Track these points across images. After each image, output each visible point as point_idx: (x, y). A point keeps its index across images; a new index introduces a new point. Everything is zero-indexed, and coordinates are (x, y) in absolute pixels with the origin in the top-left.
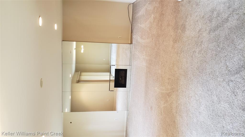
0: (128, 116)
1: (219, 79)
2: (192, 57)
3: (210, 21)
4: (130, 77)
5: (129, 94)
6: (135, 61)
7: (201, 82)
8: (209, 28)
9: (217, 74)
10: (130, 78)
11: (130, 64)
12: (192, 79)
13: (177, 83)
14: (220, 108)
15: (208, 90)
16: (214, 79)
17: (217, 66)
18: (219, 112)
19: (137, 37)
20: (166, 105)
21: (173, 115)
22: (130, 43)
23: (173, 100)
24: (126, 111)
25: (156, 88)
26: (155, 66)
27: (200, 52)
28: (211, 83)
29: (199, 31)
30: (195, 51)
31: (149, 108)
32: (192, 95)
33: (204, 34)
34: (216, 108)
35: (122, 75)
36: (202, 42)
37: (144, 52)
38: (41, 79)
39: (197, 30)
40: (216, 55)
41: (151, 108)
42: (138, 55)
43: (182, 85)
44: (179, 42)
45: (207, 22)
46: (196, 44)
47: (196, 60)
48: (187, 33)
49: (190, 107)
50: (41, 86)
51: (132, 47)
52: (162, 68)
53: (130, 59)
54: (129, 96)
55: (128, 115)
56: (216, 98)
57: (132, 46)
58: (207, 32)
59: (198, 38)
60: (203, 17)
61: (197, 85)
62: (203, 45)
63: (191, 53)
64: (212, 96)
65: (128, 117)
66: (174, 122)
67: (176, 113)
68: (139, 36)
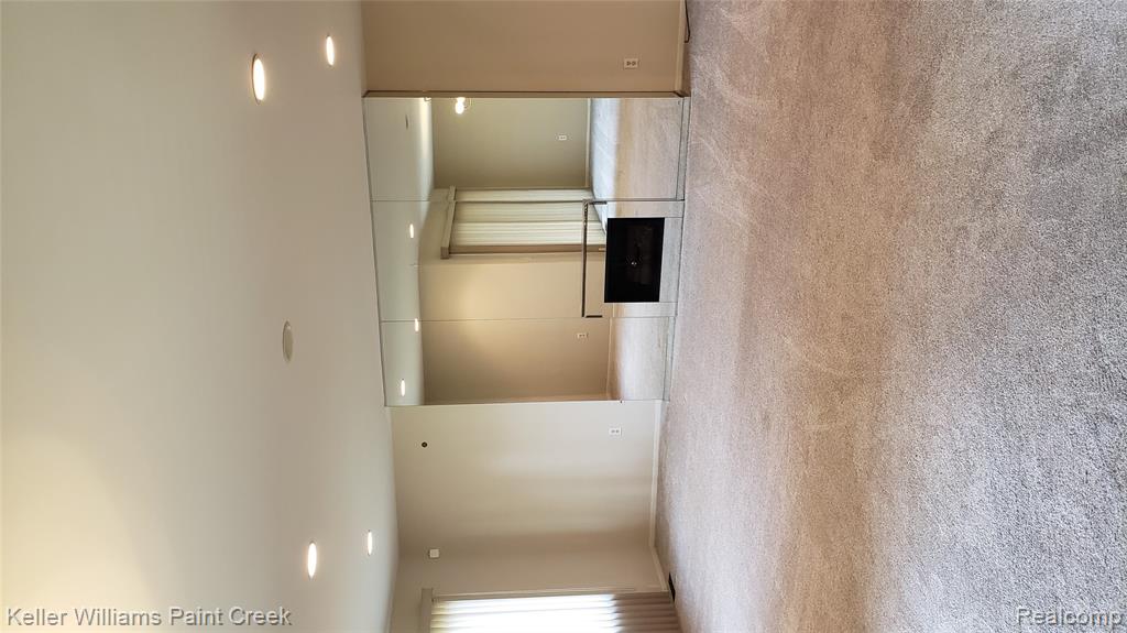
0: (667, 420)
1: (1056, 393)
2: (950, 251)
3: (1048, 106)
4: (677, 253)
5: (671, 326)
6: (699, 182)
7: (978, 379)
8: (1039, 138)
9: (1053, 367)
10: (677, 259)
11: (681, 193)
12: (943, 354)
13: (880, 349)
14: (1049, 517)
15: (1007, 426)
16: (1034, 383)
17: (1056, 331)
18: (1044, 532)
19: (711, 69)
20: (825, 427)
21: (856, 482)
22: (678, 87)
23: (859, 418)
24: (659, 402)
25: (788, 341)
26: (788, 239)
27: (986, 239)
28: (1021, 397)
29: (991, 139)
30: (964, 228)
31: (758, 416)
32: (940, 422)
33: (1013, 163)
34: (1032, 509)
35: (639, 245)
36: (999, 195)
37: (742, 156)
38: (287, 324)
39: (983, 132)
40: (1056, 279)
41: (766, 418)
42: (715, 161)
43: (898, 363)
44: (897, 160)
45: (1029, 106)
46: (973, 197)
47: (969, 271)
48: (935, 128)
49: (925, 471)
50: (288, 353)
51: (686, 108)
52: (818, 255)
53: (681, 169)
54: (670, 338)
55: (668, 416)
56: (1038, 472)
57: (686, 104)
58: (1028, 155)
59: (985, 171)
60: (1015, 75)
61: (963, 386)
62: (1001, 214)
63: (946, 231)
64: (1023, 456)
65: (666, 425)
66: (858, 509)
67: (869, 474)
68: (720, 65)
